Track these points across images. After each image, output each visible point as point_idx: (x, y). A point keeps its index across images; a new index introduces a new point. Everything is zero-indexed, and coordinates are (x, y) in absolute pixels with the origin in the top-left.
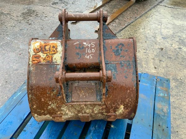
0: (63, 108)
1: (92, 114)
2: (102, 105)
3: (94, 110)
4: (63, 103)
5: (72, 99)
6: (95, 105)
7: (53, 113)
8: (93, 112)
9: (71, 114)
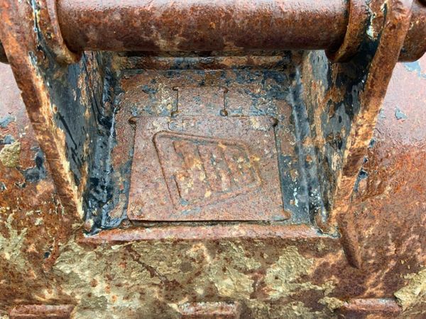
0: (72, 261)
1: (254, 304)
2: (321, 246)
3: (269, 277)
4: (69, 232)
5: (131, 208)
6: (277, 245)
7: (13, 296)
8: (259, 289)
9: (126, 304)
